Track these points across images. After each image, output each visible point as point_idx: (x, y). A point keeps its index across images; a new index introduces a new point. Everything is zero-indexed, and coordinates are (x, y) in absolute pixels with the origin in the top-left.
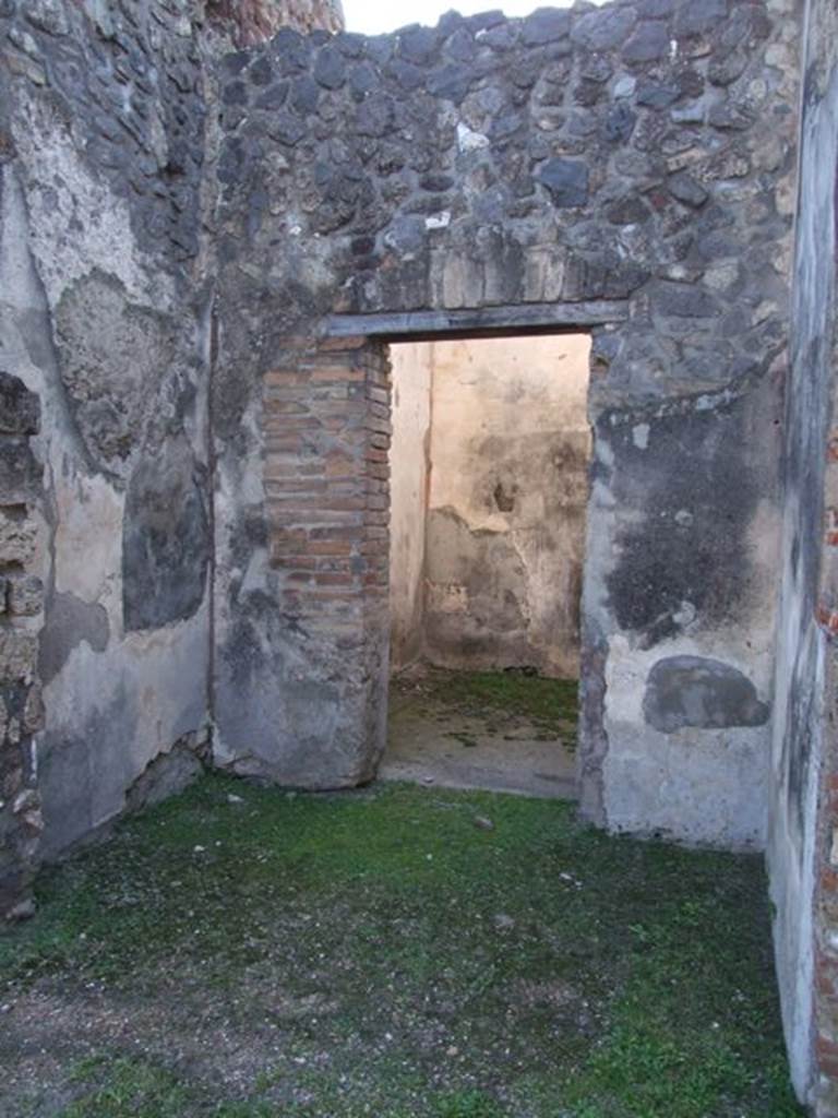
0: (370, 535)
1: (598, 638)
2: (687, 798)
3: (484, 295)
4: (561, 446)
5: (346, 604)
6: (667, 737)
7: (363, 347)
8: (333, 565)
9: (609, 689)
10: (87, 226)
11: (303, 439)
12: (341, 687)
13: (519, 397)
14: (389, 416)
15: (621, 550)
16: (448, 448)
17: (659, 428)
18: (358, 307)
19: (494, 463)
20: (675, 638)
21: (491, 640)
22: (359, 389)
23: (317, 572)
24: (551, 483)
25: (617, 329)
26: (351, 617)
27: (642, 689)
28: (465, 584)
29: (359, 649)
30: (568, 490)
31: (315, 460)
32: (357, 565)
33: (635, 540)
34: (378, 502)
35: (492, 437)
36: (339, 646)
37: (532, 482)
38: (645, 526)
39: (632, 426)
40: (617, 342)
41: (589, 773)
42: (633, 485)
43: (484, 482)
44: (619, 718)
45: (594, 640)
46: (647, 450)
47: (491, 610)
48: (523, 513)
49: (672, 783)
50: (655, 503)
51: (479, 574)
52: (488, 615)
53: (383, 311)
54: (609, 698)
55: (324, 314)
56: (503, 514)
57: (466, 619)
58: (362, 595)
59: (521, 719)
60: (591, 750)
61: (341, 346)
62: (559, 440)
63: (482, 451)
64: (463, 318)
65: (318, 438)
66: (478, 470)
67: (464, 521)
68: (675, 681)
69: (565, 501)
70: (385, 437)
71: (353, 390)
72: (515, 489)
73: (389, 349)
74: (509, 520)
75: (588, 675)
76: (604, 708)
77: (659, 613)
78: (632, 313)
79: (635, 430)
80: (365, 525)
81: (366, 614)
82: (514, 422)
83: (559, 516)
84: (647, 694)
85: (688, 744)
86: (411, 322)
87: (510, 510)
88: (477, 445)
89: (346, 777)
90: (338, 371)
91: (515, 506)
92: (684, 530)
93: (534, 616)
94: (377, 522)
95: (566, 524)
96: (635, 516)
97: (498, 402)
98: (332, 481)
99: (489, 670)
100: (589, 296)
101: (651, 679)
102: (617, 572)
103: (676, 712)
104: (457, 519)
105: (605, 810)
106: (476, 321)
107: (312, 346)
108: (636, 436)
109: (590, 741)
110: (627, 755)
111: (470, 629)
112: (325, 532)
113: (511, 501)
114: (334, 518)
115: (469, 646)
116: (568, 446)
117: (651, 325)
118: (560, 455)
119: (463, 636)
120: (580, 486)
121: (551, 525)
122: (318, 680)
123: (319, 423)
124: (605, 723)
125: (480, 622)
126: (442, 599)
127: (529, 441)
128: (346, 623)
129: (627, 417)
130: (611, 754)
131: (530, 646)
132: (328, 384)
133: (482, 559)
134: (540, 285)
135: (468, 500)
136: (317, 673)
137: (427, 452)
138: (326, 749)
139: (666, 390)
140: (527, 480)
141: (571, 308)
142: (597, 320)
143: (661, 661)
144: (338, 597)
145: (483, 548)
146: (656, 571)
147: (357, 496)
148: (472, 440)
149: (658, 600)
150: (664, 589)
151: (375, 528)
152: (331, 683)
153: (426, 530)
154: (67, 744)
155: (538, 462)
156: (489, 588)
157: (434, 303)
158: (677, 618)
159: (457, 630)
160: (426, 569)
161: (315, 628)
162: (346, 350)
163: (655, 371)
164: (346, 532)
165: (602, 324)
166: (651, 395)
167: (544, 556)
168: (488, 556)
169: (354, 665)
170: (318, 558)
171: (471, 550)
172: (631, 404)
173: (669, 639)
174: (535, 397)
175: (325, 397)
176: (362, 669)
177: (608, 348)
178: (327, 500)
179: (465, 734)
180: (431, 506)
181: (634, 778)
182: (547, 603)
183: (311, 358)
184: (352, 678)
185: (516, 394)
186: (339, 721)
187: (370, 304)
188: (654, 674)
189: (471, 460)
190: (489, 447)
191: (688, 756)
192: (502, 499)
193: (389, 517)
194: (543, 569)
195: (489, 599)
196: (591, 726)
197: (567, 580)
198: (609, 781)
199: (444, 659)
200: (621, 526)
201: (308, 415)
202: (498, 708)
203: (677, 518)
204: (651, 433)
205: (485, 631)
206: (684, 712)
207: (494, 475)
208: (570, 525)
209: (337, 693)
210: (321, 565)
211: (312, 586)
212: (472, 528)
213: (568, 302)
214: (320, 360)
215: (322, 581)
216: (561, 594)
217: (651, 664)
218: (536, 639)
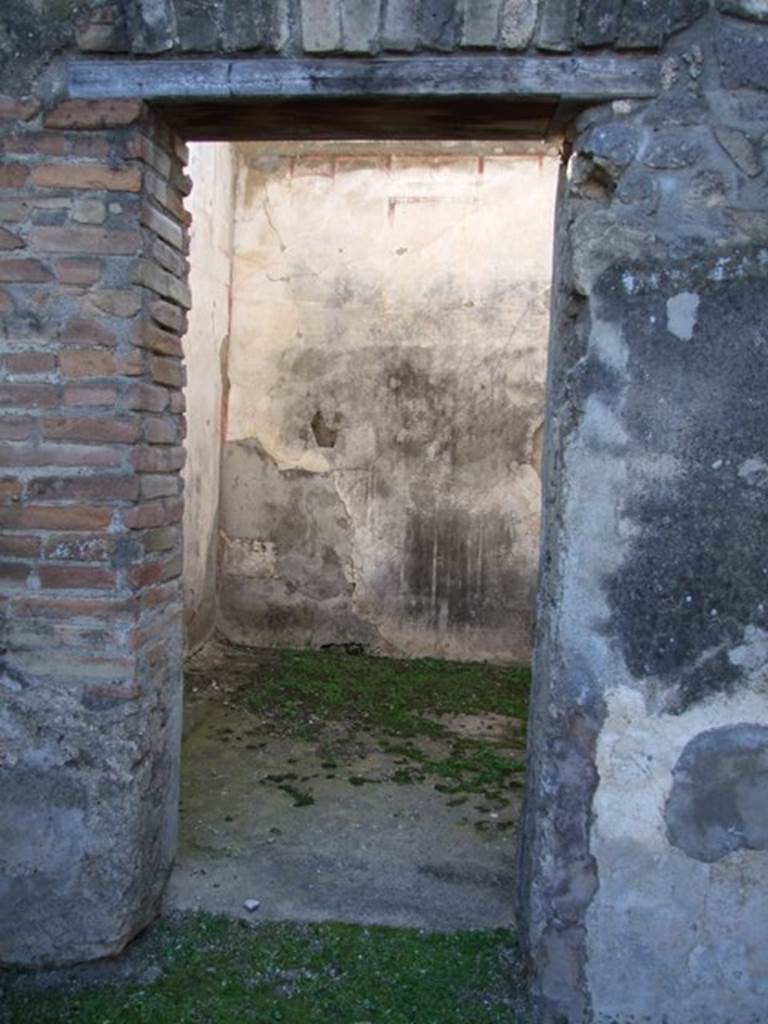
0: (148, 493)
1: (585, 691)
2: (738, 974)
3: (382, 26)
4: (398, 364)
5: (101, 625)
6: (706, 868)
7: (136, 121)
8: (74, 550)
9: (602, 781)
11: (13, 300)
12: (90, 778)
13: (345, 300)
14: (186, 273)
15: (636, 531)
16: (251, 363)
17: (718, 302)
18: (129, 39)
19: (312, 384)
20: (730, 692)
21: (305, 610)
22: (128, 207)
23: (42, 562)
24: (385, 413)
25: (633, 113)
26: (109, 650)
27: (665, 783)
28: (273, 539)
29: (127, 709)
30: (406, 420)
31: (38, 343)
32: (122, 549)
33: (662, 513)
34: (164, 428)
35: (311, 350)
36: (87, 702)
37: (361, 410)
38: (682, 487)
39: (666, 297)
40: (637, 136)
41: (559, 930)
42: (661, 407)
43: (297, 409)
44: (619, 834)
45: (578, 694)
46: (692, 341)
47: (305, 572)
48: (349, 447)
49: (711, 947)
50: (704, 441)
51: (291, 526)
52: (301, 577)
53: (177, 53)
54: (602, 800)
55: (58, 52)
56: (323, 449)
57: (273, 583)
58: (132, 608)
59: (363, 737)
60: (564, 888)
61: (92, 118)
62: (395, 357)
63: (296, 369)
64: (338, 73)
65: (44, 298)
66: (290, 392)
67: (272, 459)
68: (728, 770)
69: (402, 435)
70: (177, 310)
71: (116, 208)
72: (338, 418)
73: (186, 150)
74: (331, 458)
75: (562, 756)
76: (591, 818)
77: (704, 647)
78: (667, 80)
79: (671, 302)
80: (139, 472)
81: (139, 642)
82: (340, 332)
83: (394, 455)
84: (673, 792)
85: (743, 881)
86: (236, 77)
87: (332, 445)
88: (290, 360)
89: (102, 942)
90: (85, 167)
91: (339, 439)
92: (754, 495)
93: (360, 579)
94: (162, 466)
95: (402, 464)
96: (663, 468)
97: (320, 306)
98: (71, 386)
99: (303, 648)
100: (587, 40)
101: (683, 766)
102: (626, 571)
103: (725, 826)
104: (263, 455)
105: (588, 996)
106: (366, 81)
107: (32, 117)
108: (671, 314)
109: (561, 874)
110: (632, 899)
111: (279, 596)
112: (58, 485)
113: (333, 433)
114: (74, 458)
115: (277, 618)
116: (407, 365)
117: (702, 104)
118: (397, 376)
119: (270, 605)
120: (421, 416)
121: (384, 464)
122: (46, 767)
123: (45, 270)
124: (594, 842)
125: (292, 588)
126: (242, 558)
127: (358, 357)
128: (102, 660)
129: (654, 279)
130: (602, 897)
131: (355, 617)
132: (65, 193)
133: (295, 507)
134: (494, 13)
135: (277, 432)
136: (41, 754)
137: (224, 366)
138: (64, 892)
139: (729, 230)
140: (354, 408)
141: (550, 65)
142: (598, 91)
143: (701, 736)
144: (86, 610)
145: (297, 493)
146: (699, 570)
147: (122, 416)
148: (283, 354)
149: (702, 622)
150: (714, 604)
151: (159, 478)
152: (71, 772)
153: (221, 467)
155: (369, 383)
156: (304, 544)
157: (283, 39)
158: (737, 656)
159: (262, 597)
160: (221, 520)
161: (37, 668)
162: (103, 127)
163: (706, 193)
164: (101, 486)
165: (605, 101)
166: (698, 241)
167: (374, 504)
168: (303, 503)
169: (116, 739)
170: (45, 536)
171: (282, 498)
172: (660, 255)
173: (722, 695)
174: (365, 301)
175: (59, 219)
176: (133, 745)
177: (619, 147)
178: (62, 422)
179: (292, 777)
180: (229, 438)
181: (644, 941)
182: (378, 564)
183: (30, 139)
184: (112, 762)
185: (341, 296)
186: (89, 843)
187: (151, 36)
188: (691, 758)
189: (283, 379)
190: (305, 364)
191: (742, 902)
192: (321, 431)
193: (183, 456)
194: (373, 520)
195: (304, 559)
196: (565, 848)
197: (403, 535)
198: (597, 944)
199: (244, 633)
200: (638, 487)
201: (25, 254)
202: (327, 718)
203: (743, 472)
204: (702, 309)
205: (297, 599)
206: (741, 825)
207: (312, 400)
208: (407, 465)
209: (84, 790)
210: (51, 549)
211: (33, 589)
212: (282, 467)
213: (545, 53)
214: (47, 144)
215: (53, 578)
216: (396, 552)
217: (683, 740)
218: (363, 608)
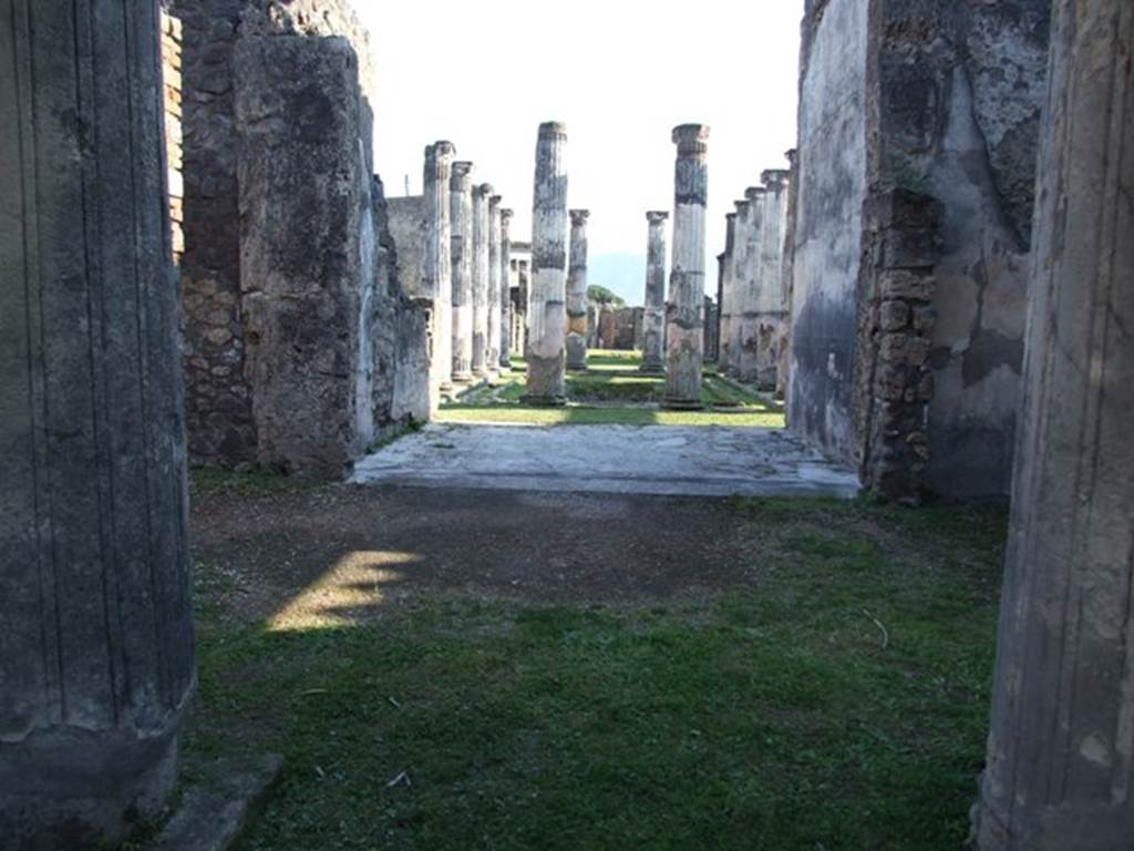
10: (1031, 83)
154: (984, 430)
